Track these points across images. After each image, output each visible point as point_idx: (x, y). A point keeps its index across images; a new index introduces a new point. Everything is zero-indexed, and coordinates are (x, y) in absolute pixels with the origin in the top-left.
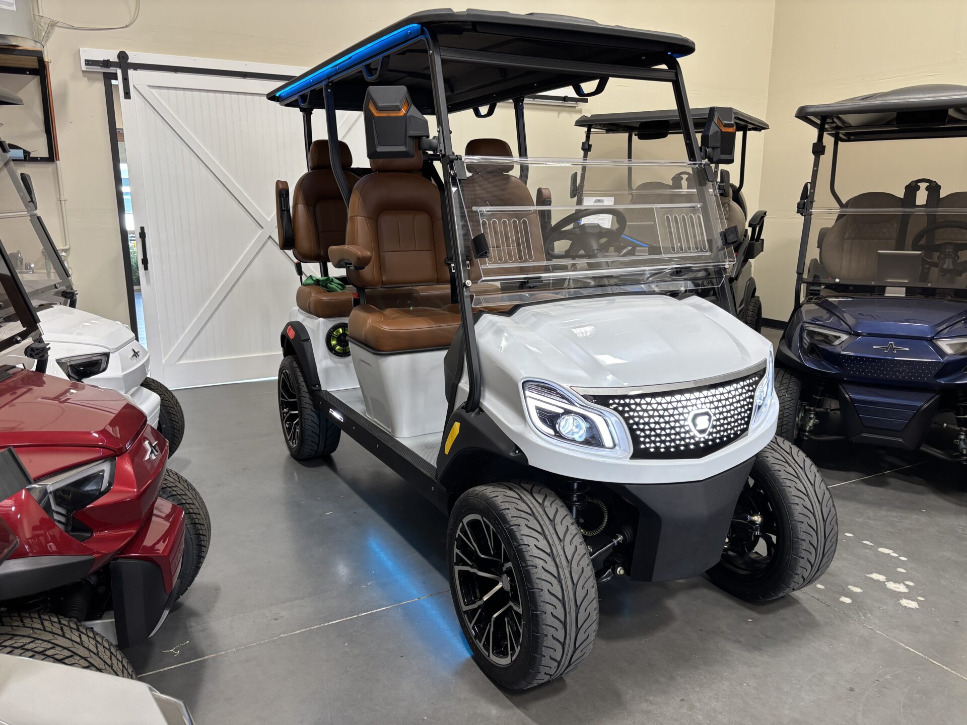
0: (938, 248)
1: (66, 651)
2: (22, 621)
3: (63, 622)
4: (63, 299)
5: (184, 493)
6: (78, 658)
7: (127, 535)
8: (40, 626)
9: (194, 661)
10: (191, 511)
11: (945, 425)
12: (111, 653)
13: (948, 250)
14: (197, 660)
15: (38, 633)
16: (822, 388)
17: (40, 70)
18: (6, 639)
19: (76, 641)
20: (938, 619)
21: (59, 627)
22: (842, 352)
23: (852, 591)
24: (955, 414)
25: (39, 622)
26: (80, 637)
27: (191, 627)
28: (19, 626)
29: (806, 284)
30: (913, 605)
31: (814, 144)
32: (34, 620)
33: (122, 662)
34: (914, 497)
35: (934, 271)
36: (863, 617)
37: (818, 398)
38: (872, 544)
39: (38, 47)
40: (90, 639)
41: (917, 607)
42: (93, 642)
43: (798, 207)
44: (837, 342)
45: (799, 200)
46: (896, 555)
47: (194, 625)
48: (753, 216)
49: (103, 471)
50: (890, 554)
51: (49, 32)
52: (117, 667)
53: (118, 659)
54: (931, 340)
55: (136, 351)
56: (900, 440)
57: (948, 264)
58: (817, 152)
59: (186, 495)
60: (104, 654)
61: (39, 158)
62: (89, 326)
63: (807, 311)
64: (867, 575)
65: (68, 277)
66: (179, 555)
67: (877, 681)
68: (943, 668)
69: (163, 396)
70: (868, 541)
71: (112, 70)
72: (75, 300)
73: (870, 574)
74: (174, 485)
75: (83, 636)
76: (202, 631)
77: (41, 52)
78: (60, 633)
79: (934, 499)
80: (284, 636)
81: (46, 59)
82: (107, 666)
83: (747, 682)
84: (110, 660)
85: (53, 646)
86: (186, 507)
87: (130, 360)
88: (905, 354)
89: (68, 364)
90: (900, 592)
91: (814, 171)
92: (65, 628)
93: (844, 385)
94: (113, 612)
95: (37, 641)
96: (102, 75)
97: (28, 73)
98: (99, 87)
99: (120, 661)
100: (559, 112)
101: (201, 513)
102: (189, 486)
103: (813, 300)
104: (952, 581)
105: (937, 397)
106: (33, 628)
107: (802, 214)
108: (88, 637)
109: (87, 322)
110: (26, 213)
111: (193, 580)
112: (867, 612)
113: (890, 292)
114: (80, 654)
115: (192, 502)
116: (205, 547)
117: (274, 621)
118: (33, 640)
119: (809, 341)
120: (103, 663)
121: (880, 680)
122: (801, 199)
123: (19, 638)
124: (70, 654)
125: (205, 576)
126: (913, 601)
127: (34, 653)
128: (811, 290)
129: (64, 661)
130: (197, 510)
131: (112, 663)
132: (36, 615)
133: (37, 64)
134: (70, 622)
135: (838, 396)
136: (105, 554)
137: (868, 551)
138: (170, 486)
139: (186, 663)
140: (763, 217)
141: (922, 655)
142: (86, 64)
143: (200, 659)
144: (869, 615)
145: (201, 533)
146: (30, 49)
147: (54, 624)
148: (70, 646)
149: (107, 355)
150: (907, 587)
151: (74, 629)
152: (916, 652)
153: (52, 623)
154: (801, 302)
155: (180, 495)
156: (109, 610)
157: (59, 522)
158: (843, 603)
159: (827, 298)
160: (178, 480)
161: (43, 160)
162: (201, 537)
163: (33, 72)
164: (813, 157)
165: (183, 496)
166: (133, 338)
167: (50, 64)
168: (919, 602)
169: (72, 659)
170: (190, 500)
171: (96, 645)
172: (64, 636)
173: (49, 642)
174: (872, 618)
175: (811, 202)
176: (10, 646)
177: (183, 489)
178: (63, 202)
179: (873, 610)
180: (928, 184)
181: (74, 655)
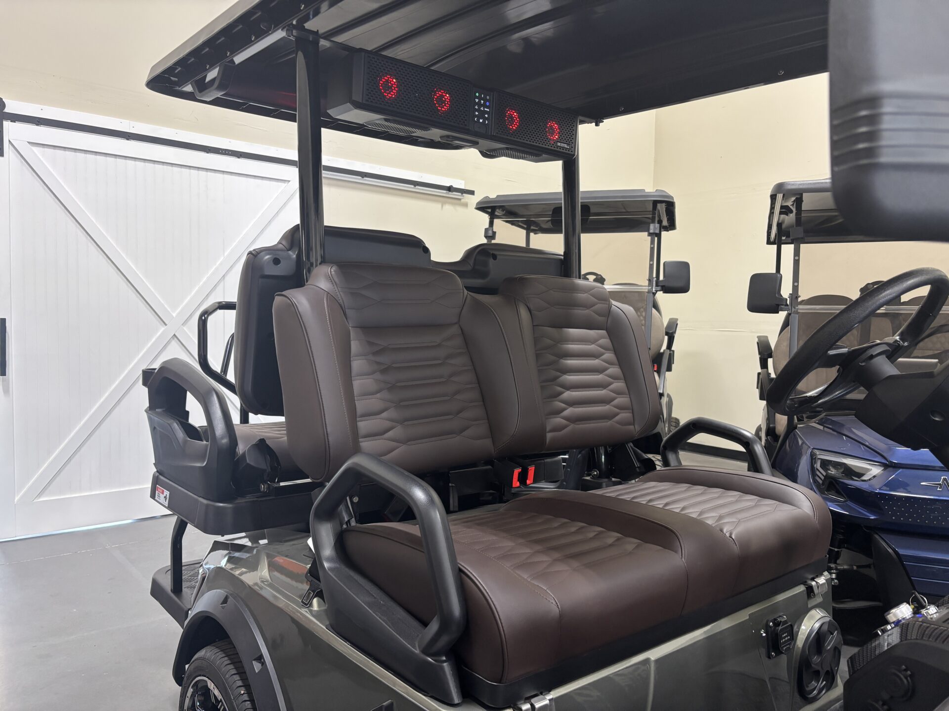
22: (877, 491)
44: (867, 477)
100: (443, 204)
119: (824, 474)
140: (676, 326)
159: (829, 417)
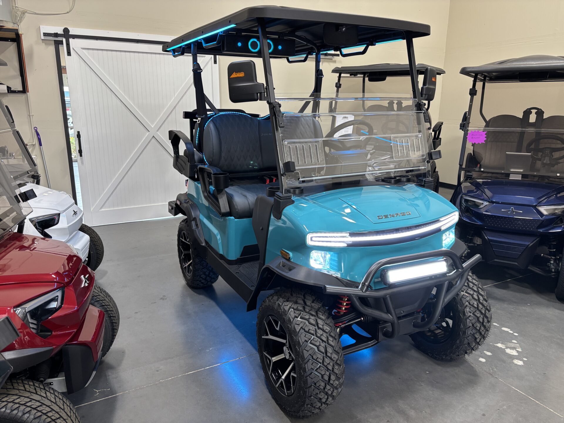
0: (541, 150)
1: (38, 403)
2: (12, 385)
3: (36, 385)
4: (32, 179)
5: (103, 299)
6: (45, 406)
7: (71, 333)
8: (23, 388)
9: (111, 397)
10: (108, 309)
11: (542, 255)
12: (64, 402)
13: (547, 152)
14: (113, 396)
15: (22, 392)
16: (472, 232)
17: (17, 39)
18: (3, 397)
19: (44, 396)
20: (534, 372)
21: (34, 388)
22: (484, 213)
23: (486, 354)
24: (548, 248)
25: (22, 385)
26: (46, 394)
27: (109, 376)
28: (11, 389)
29: (464, 171)
30: (520, 363)
31: (470, 89)
32: (19, 384)
33: (70, 407)
34: (523, 296)
35: (539, 164)
36: (492, 371)
37: (470, 237)
38: (498, 325)
39: (15, 27)
40: (52, 394)
41: (523, 364)
42: (53, 396)
43: (461, 126)
44: (481, 206)
45: (461, 122)
46: (512, 332)
47: (111, 375)
48: (435, 126)
49: (58, 296)
50: (508, 331)
51: (22, 17)
52: (67, 410)
53: (67, 405)
54: (535, 207)
55: (75, 211)
56: (516, 264)
57: (547, 160)
58: (472, 94)
59: (105, 300)
60: (59, 403)
61: (17, 91)
62: (47, 195)
63: (465, 187)
64: (495, 345)
65: (35, 166)
66: (101, 339)
67: (499, 410)
68: (536, 402)
69: (91, 235)
70: (497, 323)
71: (59, 39)
72: (40, 180)
73: (496, 344)
74: (98, 295)
75: (48, 393)
76: (115, 378)
77: (17, 30)
78: (34, 391)
79: (535, 297)
80: (162, 381)
81: (20, 32)
82: (61, 410)
83: (425, 410)
84: (63, 406)
85: (31, 400)
86: (105, 307)
87: (72, 217)
88: (520, 214)
89: (36, 221)
90: (513, 355)
91: (470, 105)
92: (37, 389)
93: (485, 232)
94: (64, 373)
95: (21, 398)
96: (53, 42)
97: (9, 40)
98: (52, 49)
99: (68, 406)
100: (323, 62)
101: (114, 310)
102: (107, 295)
103: (468, 180)
104: (544, 348)
105: (538, 239)
106: (19, 390)
107: (463, 130)
108: (50, 393)
109: (46, 193)
110: (10, 129)
111: (109, 348)
112: (494, 367)
113: (512, 177)
114: (46, 404)
115: (108, 304)
116: (116, 329)
117: (156, 372)
118: (19, 397)
119: (465, 205)
120: (59, 408)
121: (500, 410)
122: (463, 121)
123: (11, 396)
124: (40, 404)
125: (117, 344)
126: (521, 360)
127: (20, 405)
128: (467, 175)
129: (37, 409)
130: (111, 308)
131: (64, 408)
132: (20, 381)
133: (15, 36)
134: (40, 385)
135: (481, 236)
136: (59, 345)
137: (496, 329)
138: (96, 295)
139: (106, 398)
140: (441, 126)
141: (524, 394)
142: (44, 36)
143: (114, 396)
144: (495, 369)
145: (114, 322)
146: (11, 28)
147: (31, 386)
148: (40, 399)
149: (59, 214)
150: (517, 352)
151: (42, 389)
152: (521, 392)
153: (30, 386)
154: (461, 181)
155: (101, 300)
156: (62, 372)
157: (33, 328)
158: (480, 362)
159: (476, 180)
160: (100, 291)
161: (19, 92)
162: (114, 324)
163: (13, 40)
164: (470, 96)
165: (103, 301)
166: (73, 203)
167: (22, 35)
168: (524, 361)
169: (41, 407)
170: (107, 303)
171: (55, 397)
172: (36, 393)
173: (28, 397)
174: (497, 371)
175: (468, 123)
176: (6, 401)
177: (103, 296)
178: (31, 117)
179: (497, 366)
180: (537, 111)
181: (42, 404)
